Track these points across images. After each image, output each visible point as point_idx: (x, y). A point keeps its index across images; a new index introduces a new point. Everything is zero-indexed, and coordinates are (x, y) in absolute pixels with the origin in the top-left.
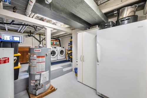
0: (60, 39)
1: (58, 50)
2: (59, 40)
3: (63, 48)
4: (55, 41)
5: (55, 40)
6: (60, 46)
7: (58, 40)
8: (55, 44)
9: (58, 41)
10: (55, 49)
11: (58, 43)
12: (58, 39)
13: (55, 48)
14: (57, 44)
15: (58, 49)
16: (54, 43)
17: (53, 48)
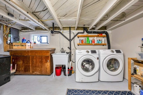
0: (109, 32)
1: (102, 59)
2: (107, 34)
3: (118, 52)
4: (98, 36)
5: (97, 34)
6: (109, 48)
7: (104, 35)
8: (96, 42)
9: (104, 37)
10: (94, 55)
11: (104, 40)
12: (104, 32)
13: (94, 52)
14: (100, 43)
15: (101, 55)
16: (94, 42)
17: (88, 52)
